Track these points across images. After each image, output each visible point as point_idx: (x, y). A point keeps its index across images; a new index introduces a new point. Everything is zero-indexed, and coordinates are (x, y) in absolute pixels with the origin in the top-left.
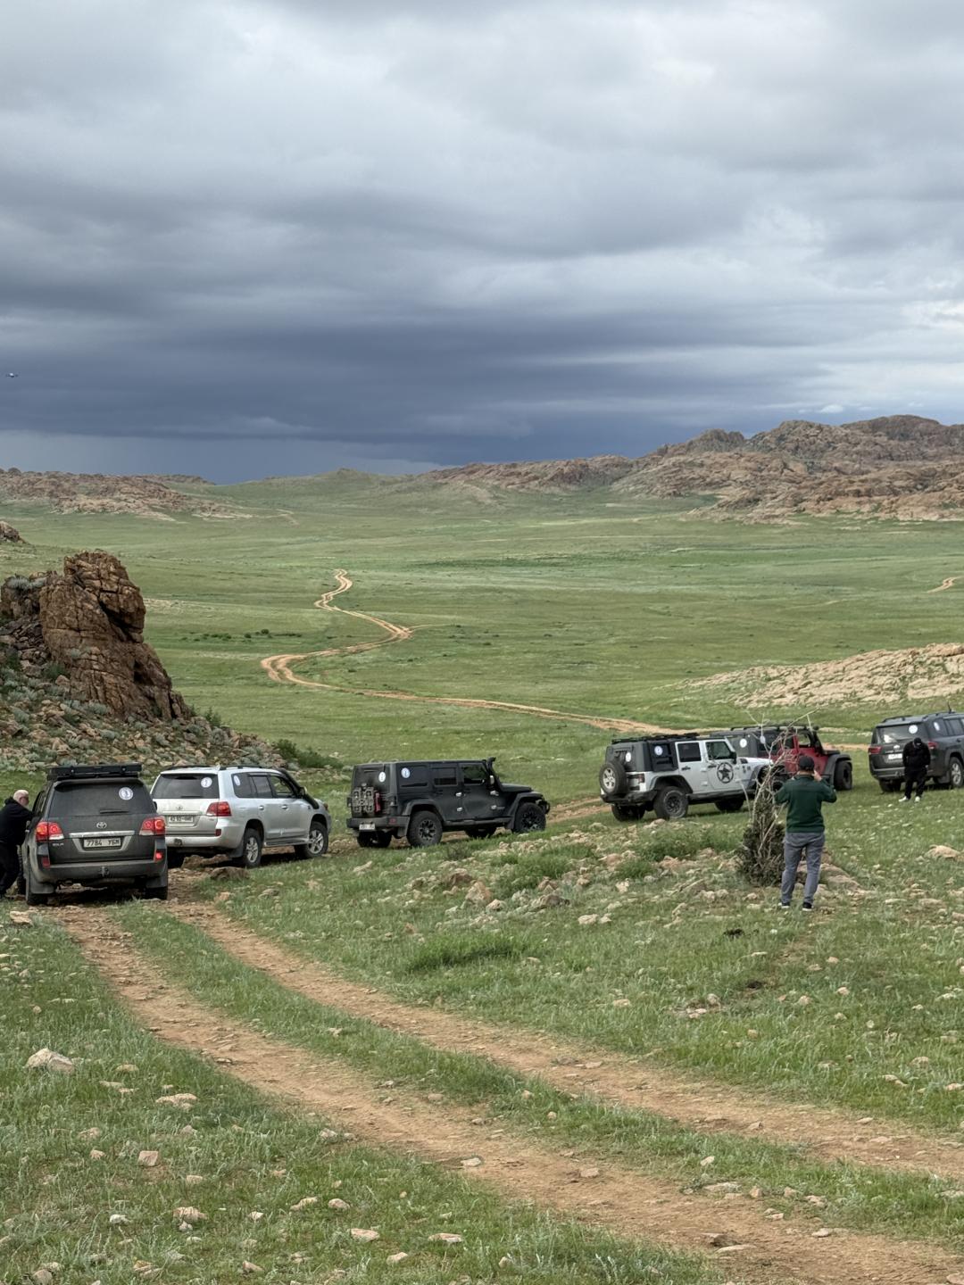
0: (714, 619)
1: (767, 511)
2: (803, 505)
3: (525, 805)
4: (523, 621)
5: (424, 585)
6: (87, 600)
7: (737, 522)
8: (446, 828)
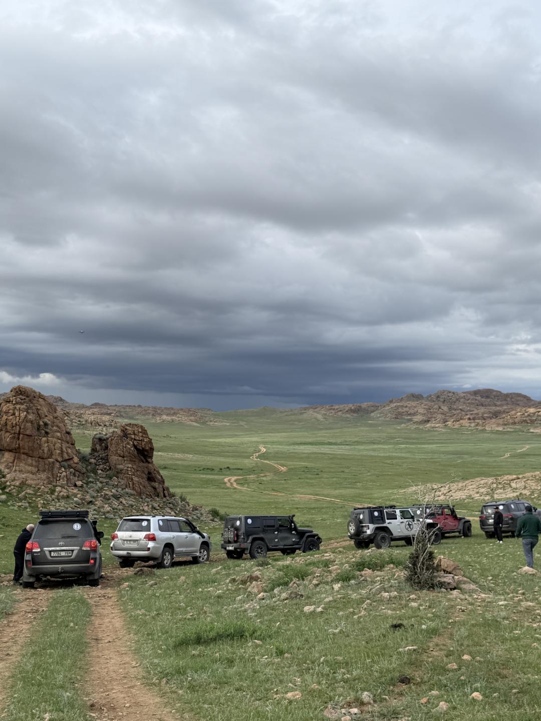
0: (411, 466)
1: (433, 425)
2: (447, 423)
3: (309, 539)
4: (333, 466)
5: (295, 451)
6: (128, 444)
7: (421, 429)
8: (269, 550)
